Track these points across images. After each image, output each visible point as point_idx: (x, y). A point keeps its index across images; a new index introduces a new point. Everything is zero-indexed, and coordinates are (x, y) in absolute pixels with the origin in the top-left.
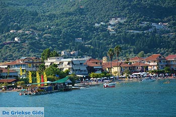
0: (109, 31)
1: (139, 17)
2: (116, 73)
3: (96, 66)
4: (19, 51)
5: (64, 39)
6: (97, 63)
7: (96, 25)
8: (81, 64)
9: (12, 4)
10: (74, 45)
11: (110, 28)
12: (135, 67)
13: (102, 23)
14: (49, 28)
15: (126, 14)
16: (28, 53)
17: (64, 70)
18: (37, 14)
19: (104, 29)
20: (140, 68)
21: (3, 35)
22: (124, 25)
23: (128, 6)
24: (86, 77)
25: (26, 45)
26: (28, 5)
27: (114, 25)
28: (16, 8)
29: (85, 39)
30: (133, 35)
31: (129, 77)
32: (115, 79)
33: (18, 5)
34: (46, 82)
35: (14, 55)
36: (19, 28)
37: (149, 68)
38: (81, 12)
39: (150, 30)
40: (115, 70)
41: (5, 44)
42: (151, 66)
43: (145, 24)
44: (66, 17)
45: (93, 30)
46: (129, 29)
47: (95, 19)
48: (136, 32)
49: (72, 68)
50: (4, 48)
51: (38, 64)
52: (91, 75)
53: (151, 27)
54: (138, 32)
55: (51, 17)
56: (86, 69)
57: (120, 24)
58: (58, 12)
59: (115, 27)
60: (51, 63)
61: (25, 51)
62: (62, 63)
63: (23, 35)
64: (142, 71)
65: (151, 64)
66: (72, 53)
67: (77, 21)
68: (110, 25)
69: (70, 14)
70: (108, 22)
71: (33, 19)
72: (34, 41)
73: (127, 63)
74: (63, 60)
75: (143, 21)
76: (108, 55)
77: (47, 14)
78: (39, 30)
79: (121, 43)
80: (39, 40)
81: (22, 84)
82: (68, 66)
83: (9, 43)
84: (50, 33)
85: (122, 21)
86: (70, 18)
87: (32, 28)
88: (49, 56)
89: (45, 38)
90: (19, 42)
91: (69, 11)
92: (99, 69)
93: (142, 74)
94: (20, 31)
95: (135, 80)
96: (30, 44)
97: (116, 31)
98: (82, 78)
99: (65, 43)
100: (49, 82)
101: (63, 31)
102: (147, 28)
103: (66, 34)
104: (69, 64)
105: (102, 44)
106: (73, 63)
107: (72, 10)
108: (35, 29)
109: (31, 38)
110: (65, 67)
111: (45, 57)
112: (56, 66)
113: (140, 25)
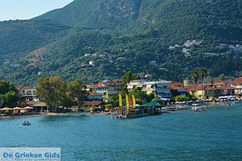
0: (184, 53)
1: (216, 39)
2: (200, 96)
3: (179, 90)
4: (93, 75)
5: (138, 61)
6: (179, 86)
7: (171, 47)
8: (165, 87)
9: (86, 28)
10: (148, 68)
11: (185, 50)
12: (220, 90)
13: (176, 45)
14: (123, 51)
15: (202, 36)
16: (102, 76)
17: (148, 93)
18: (110, 37)
19: (178, 51)
20: (226, 92)
21: (78, 59)
22: (199, 47)
23: (203, 28)
24: (171, 101)
25: (100, 68)
26: (101, 29)
27: (189, 48)
28: (90, 32)
29: (159, 62)
30: (210, 58)
31: (216, 101)
32: (201, 103)
33: (91, 29)
34: (135, 105)
35: (89, 79)
36: (93, 52)
37: (235, 91)
38: (155, 34)
39: (227, 52)
40: (200, 93)
41: (79, 68)
42: (238, 89)
43: (222, 46)
44: (140, 39)
45: (167, 53)
46: (204, 52)
47: (170, 41)
48: (212, 54)
49: (156, 91)
50: (79, 71)
51: (120, 88)
52: (176, 98)
53: (228, 49)
54: (214, 54)
55: (125, 40)
56: (169, 92)
57: (196, 46)
58: (131, 35)
59: (190, 50)
60: (134, 86)
61: (99, 75)
62: (145, 86)
63: (97, 59)
64: (228, 94)
65: (237, 87)
66: (146, 76)
67: (150, 43)
68: (185, 47)
69: (144, 37)
70: (183, 44)
71: (107, 42)
72: (108, 64)
73: (212, 86)
74: (145, 83)
75: (220, 43)
76: (193, 77)
77: (121, 37)
78: (113, 53)
79: (197, 66)
80: (113, 63)
81: (110, 107)
82: (151, 89)
83: (84, 67)
84: (123, 56)
85: (198, 43)
86: (144, 40)
87: (106, 51)
88: (131, 79)
89: (119, 61)
90: (94, 65)
91: (143, 34)
92: (184, 92)
93: (229, 97)
94: (95, 55)
95: (222, 104)
96: (104, 67)
97: (191, 53)
98: (166, 102)
99: (139, 66)
100: (137, 105)
101: (137, 54)
102: (224, 50)
103: (140, 57)
104: (152, 87)
105: (176, 66)
106: (156, 87)
107: (145, 32)
108: (109, 52)
109: (105, 61)
110: (149, 90)
111: (126, 80)
112: (140, 89)
113: (217, 47)
